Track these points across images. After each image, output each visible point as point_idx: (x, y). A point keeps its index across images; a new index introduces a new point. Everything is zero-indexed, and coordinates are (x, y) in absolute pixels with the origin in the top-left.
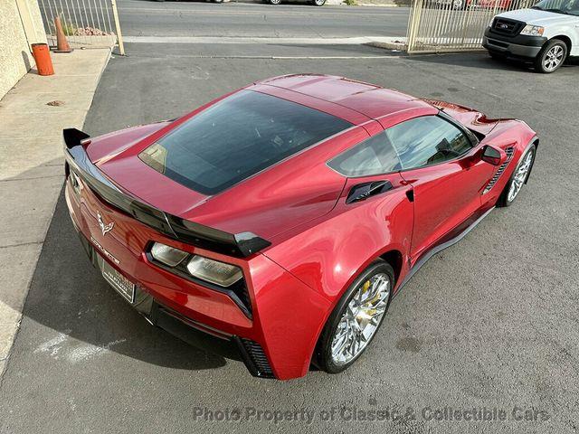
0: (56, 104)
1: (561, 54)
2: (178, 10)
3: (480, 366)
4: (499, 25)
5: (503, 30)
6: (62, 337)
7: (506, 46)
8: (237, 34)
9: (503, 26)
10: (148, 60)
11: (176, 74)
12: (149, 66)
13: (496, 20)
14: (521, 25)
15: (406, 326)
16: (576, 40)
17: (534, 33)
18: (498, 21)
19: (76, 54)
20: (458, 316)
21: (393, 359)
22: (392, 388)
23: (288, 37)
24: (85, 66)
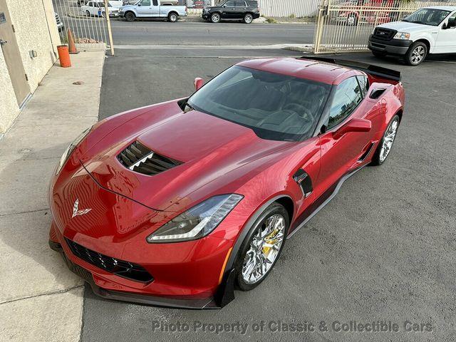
0: (79, 83)
1: (423, 52)
2: (144, 27)
4: (379, 33)
5: (382, 36)
7: (384, 47)
8: (189, 43)
9: (381, 33)
10: (131, 59)
11: (154, 67)
12: (133, 62)
13: (376, 29)
14: (394, 32)
16: (434, 42)
17: (403, 38)
18: (378, 30)
19: (81, 54)
23: (227, 45)
24: (90, 61)
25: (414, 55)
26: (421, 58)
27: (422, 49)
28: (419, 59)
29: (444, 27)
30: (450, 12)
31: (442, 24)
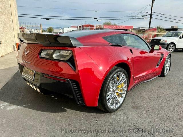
1: (173, 47)
3: (165, 113)
5: (155, 42)
6: (6, 104)
9: (155, 41)
14: (160, 40)
15: (135, 103)
16: (177, 44)
17: (164, 42)
18: (153, 40)
20: (153, 101)
21: (131, 111)
22: (131, 119)
25: (169, 49)
26: (173, 50)
27: (172, 46)
28: (172, 51)
29: (180, 38)
30: (182, 32)
31: (179, 37)
